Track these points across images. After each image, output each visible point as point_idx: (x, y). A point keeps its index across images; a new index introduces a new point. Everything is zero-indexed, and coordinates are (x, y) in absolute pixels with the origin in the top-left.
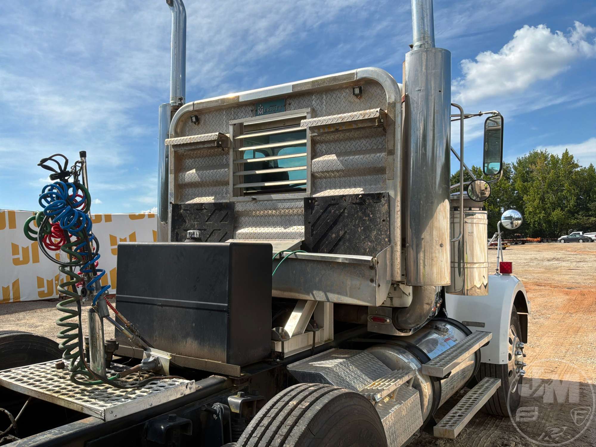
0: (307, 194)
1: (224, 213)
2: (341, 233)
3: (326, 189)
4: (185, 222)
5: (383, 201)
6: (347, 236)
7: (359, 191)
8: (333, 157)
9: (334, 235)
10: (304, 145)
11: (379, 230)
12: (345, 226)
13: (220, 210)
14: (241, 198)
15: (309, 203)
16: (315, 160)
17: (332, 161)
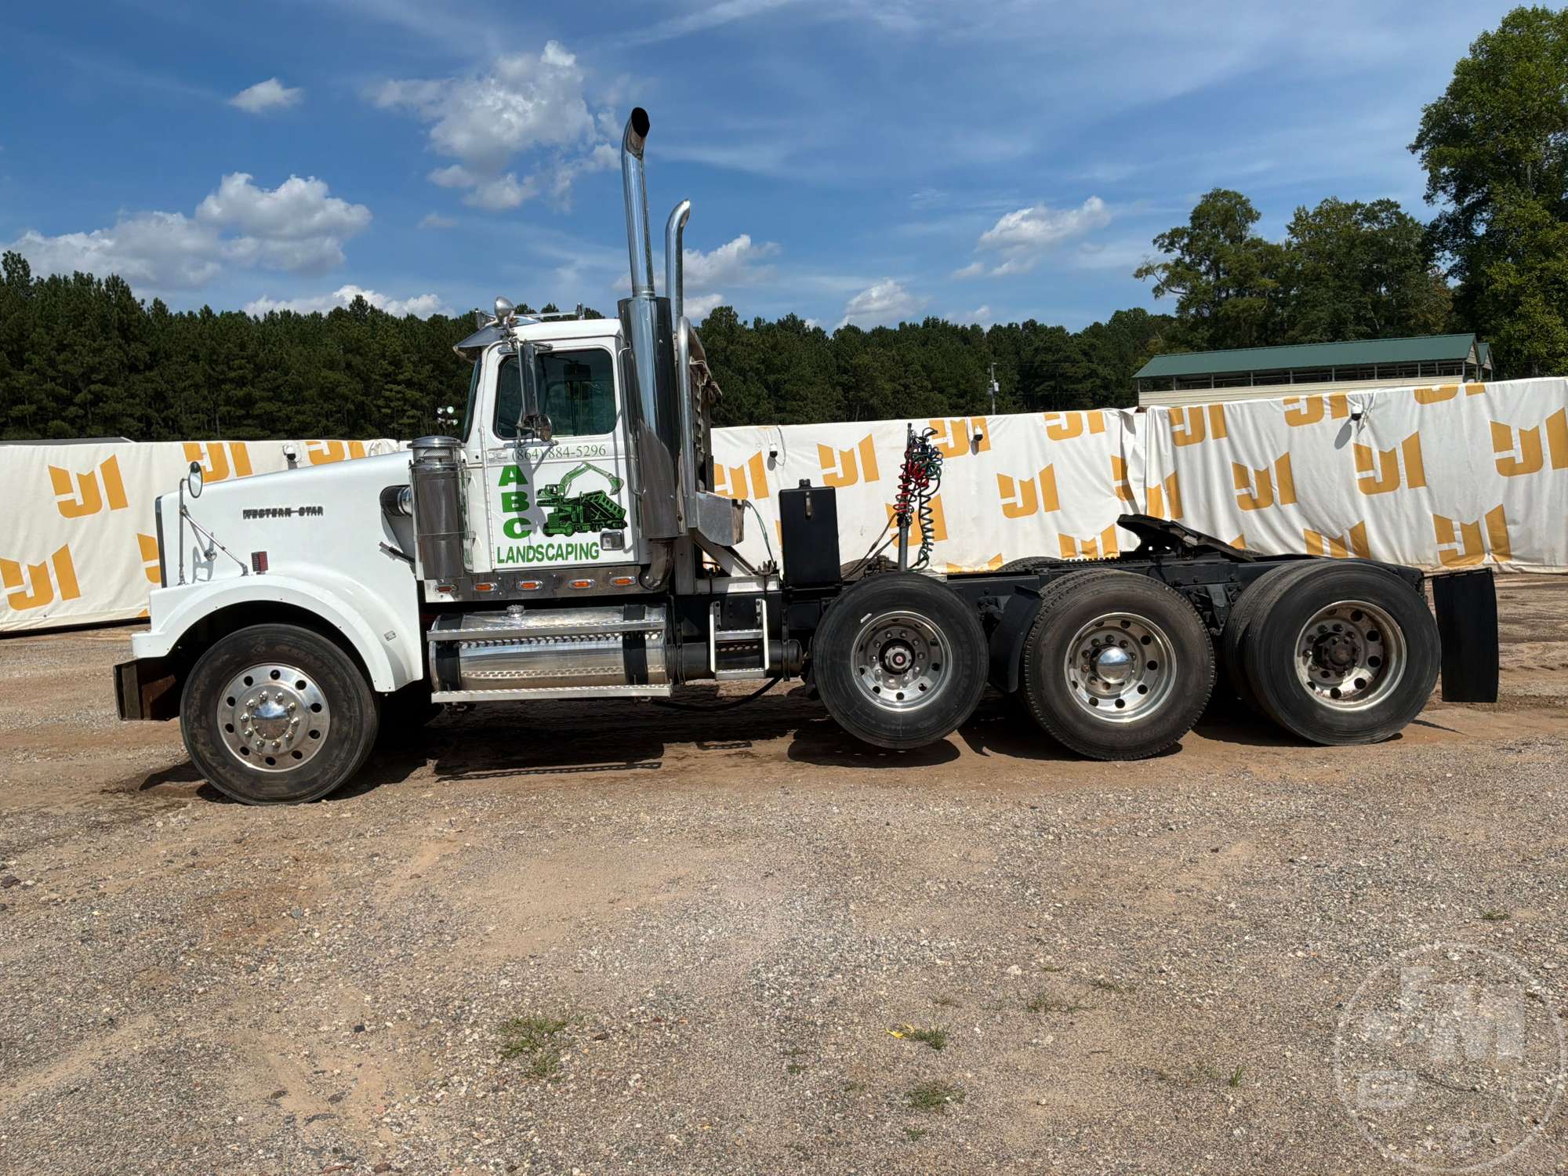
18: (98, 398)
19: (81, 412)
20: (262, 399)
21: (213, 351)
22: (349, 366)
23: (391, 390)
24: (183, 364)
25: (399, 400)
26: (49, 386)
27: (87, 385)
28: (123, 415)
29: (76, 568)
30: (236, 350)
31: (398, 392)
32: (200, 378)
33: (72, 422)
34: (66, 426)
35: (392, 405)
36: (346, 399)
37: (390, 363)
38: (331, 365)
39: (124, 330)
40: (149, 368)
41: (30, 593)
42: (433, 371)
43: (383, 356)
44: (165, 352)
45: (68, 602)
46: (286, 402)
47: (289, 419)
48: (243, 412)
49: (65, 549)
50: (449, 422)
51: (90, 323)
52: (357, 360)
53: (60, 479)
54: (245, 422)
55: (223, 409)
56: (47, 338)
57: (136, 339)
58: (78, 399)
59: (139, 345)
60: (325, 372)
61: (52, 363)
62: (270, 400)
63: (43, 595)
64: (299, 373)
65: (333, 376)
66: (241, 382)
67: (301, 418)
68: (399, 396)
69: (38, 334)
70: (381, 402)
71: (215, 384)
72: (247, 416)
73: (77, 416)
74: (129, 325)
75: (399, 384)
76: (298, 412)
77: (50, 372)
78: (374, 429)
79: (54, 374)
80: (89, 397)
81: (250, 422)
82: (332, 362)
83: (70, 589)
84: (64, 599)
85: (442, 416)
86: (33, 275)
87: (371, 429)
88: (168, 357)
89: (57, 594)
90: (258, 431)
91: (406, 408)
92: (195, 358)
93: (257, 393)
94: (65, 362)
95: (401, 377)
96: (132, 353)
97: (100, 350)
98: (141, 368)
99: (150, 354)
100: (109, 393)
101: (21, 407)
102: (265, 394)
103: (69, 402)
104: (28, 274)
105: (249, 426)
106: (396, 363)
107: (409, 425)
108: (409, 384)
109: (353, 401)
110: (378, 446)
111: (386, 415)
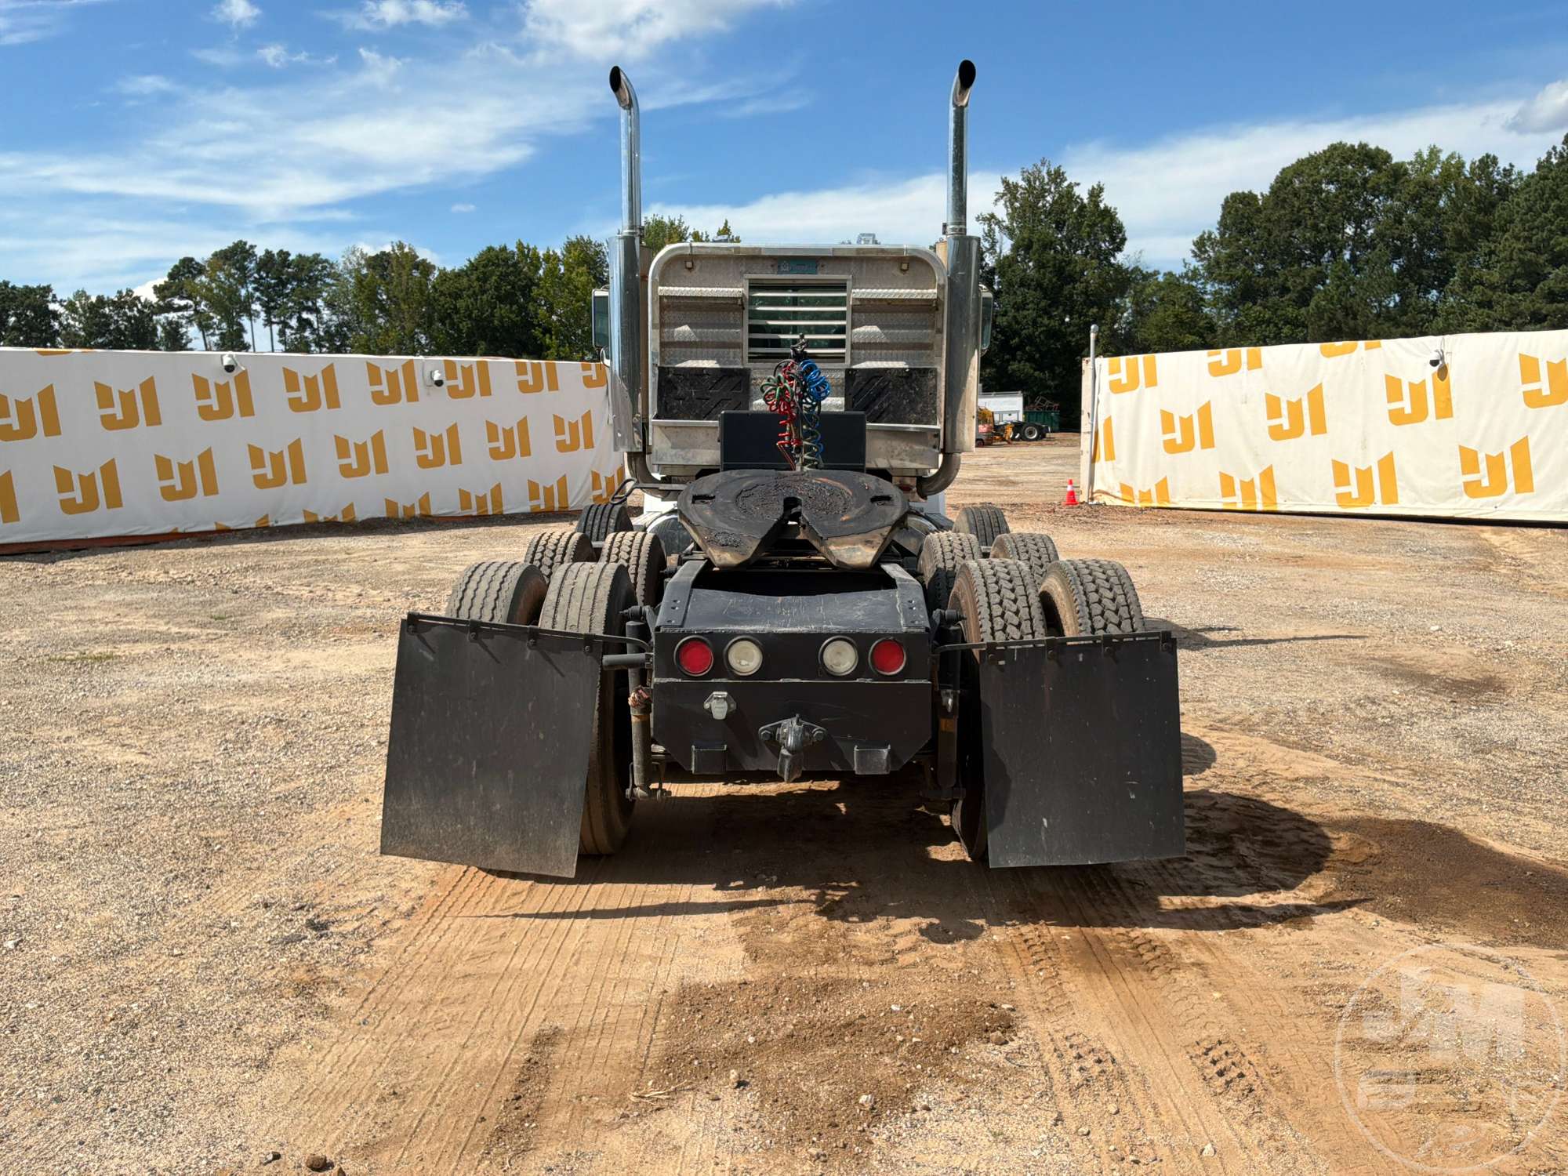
0: (847, 363)
1: (736, 379)
2: (885, 405)
3: (865, 360)
4: (676, 388)
5: (930, 376)
6: (891, 408)
7: (901, 365)
8: (875, 329)
9: (877, 407)
10: (844, 313)
11: (926, 402)
12: (889, 398)
13: (730, 376)
14: (759, 365)
15: (850, 374)
16: (858, 330)
17: (875, 333)
29: (1533, 461)
41: (1485, 483)
45: (1521, 496)
49: (1525, 441)
53: (1529, 367)
63: (1498, 486)
83: (1524, 483)
84: (1517, 492)
89: (1511, 486)
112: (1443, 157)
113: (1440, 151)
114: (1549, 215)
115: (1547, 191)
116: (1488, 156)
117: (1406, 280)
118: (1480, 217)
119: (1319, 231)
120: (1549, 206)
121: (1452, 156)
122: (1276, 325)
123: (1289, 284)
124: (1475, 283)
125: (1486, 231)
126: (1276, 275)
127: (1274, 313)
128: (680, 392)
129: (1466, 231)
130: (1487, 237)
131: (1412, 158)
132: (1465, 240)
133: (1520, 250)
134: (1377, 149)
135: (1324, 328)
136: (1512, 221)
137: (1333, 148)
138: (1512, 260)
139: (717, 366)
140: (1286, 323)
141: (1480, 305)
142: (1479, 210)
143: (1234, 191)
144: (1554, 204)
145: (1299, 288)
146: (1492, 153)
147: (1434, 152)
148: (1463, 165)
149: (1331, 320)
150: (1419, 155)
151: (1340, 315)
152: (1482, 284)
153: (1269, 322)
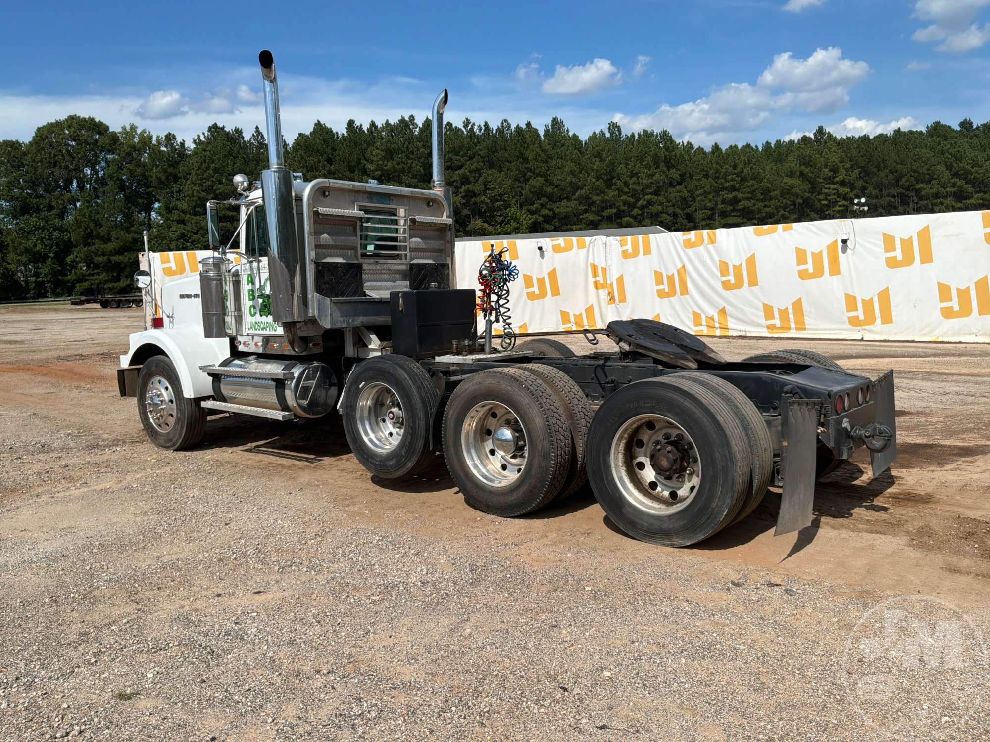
0: (408, 260)
1: (355, 270)
2: (427, 285)
3: (416, 258)
4: (324, 276)
5: (446, 268)
7: (430, 261)
8: (418, 240)
9: (423, 287)
12: (428, 281)
13: (351, 268)
14: (367, 261)
15: (410, 267)
16: (412, 240)
17: (419, 243)
18: (650, 203)
19: (640, 212)
20: (744, 199)
21: (717, 171)
22: (802, 174)
23: (829, 189)
24: (699, 180)
25: (834, 194)
26: (624, 197)
27: (644, 196)
28: (662, 213)
30: (730, 169)
31: (834, 189)
32: (708, 188)
33: (635, 218)
34: (631, 220)
35: (829, 198)
36: (797, 195)
37: (830, 170)
38: (791, 174)
39: (669, 163)
40: (679, 184)
42: (860, 173)
43: (826, 166)
44: (689, 174)
46: (758, 200)
47: (759, 210)
48: (731, 208)
50: (861, 209)
51: (649, 159)
52: (806, 170)
54: (732, 214)
55: (720, 206)
56: (625, 170)
57: (673, 167)
58: (639, 204)
59: (674, 170)
60: (786, 180)
61: (626, 184)
62: (748, 199)
64: (769, 181)
65: (789, 181)
66: (733, 189)
67: (767, 209)
68: (834, 192)
69: (621, 169)
70: (821, 197)
71: (717, 191)
72: (734, 210)
73: (637, 215)
74: (671, 159)
75: (834, 184)
76: (765, 206)
77: (626, 190)
78: (815, 215)
79: (627, 190)
80: (645, 203)
81: (735, 213)
82: (791, 172)
85: (857, 205)
86: (623, 134)
87: (813, 214)
88: (691, 177)
90: (739, 220)
91: (838, 200)
92: (706, 176)
93: (740, 196)
94: (634, 183)
95: (837, 179)
96: (670, 176)
97: (652, 175)
98: (675, 184)
99: (680, 175)
100: (655, 200)
101: (609, 210)
102: (747, 195)
103: (633, 206)
104: (620, 134)
105: (735, 216)
106: (835, 170)
107: (839, 211)
108: (842, 183)
109: (802, 197)
110: (595, 240)
111: (824, 205)
112: (139, 131)
113: (137, 127)
114: (211, 171)
115: (207, 158)
116: (170, 134)
117: (130, 205)
118: (170, 170)
119: (70, 171)
120: (210, 167)
121: (144, 131)
122: (48, 230)
123: (53, 204)
124: (173, 209)
125: (176, 179)
126: (44, 198)
127: (46, 222)
128: (326, 279)
129: (163, 177)
130: (175, 181)
131: (120, 130)
132: (163, 182)
133: (197, 191)
134: (100, 121)
135: (82, 233)
136: (190, 174)
137: (72, 118)
138: (193, 196)
139: (344, 261)
140: (55, 229)
141: (179, 222)
142: (170, 166)
143: (5, 139)
144: (212, 166)
145: (61, 207)
146: (172, 132)
147: (133, 128)
148: (152, 137)
149: (86, 228)
150: (124, 128)
151: (92, 225)
152: (177, 209)
153: (43, 228)
